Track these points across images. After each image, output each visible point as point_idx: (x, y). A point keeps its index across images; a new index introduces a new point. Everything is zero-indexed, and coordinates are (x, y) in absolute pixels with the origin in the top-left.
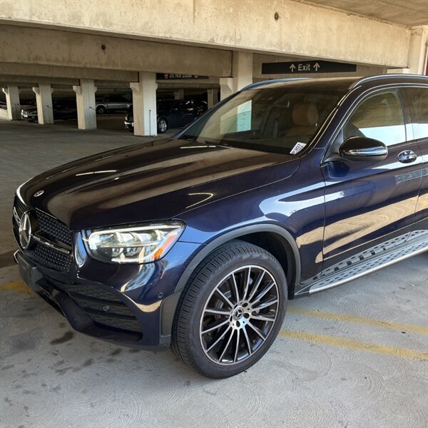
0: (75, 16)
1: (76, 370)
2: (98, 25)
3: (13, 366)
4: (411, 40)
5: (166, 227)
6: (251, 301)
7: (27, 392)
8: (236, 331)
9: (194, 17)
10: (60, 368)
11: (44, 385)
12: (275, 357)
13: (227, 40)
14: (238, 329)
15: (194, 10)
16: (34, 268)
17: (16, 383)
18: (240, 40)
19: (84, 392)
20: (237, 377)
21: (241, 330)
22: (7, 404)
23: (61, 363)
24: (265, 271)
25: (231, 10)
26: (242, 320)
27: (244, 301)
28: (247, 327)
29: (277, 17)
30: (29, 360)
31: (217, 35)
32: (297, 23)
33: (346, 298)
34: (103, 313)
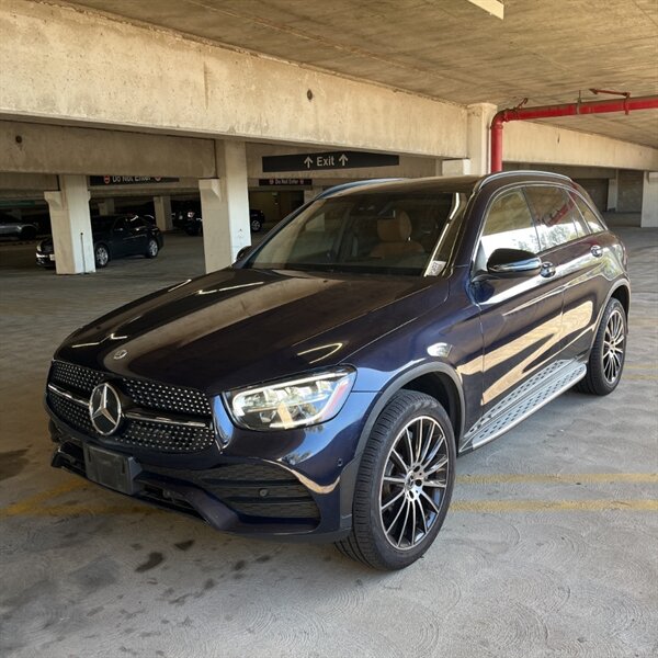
1: (198, 595)
2: (79, 112)
3: (101, 608)
4: (469, 123)
5: (332, 375)
6: (423, 463)
7: (148, 635)
8: (411, 503)
9: (207, 98)
10: (172, 598)
11: (165, 622)
12: (448, 536)
13: (251, 129)
14: (413, 501)
15: (206, 89)
16: (131, 459)
17: (123, 628)
19: (228, 618)
20: (415, 564)
21: (416, 501)
22: (128, 655)
23: (170, 591)
24: (435, 422)
25: (253, 88)
26: (414, 489)
27: (417, 464)
28: (421, 496)
29: (310, 95)
30: (121, 597)
31: (238, 123)
32: (335, 103)
33: (494, 456)
34: (260, 499)
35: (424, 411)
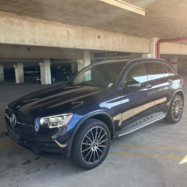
0: (22, 41)
1: (34, 172)
2: (31, 43)
3: (9, 173)
4: (150, 43)
5: (67, 114)
6: (98, 140)
7: (17, 181)
8: (93, 151)
9: (68, 39)
10: (27, 172)
11: (23, 178)
12: (108, 161)
13: (81, 47)
14: (94, 150)
15: (68, 36)
16: (18, 134)
17: (12, 179)
18: (86, 46)
19: (38, 179)
20: (95, 169)
21: (95, 151)
22: (10, 186)
23: (28, 170)
24: (102, 128)
25: (82, 35)
26: (95, 147)
27: (96, 140)
28: (97, 149)
29: (99, 37)
30: (15, 171)
31: (77, 45)
32: (107, 39)
33: (133, 140)
34: (46, 147)
35: (98, 125)
